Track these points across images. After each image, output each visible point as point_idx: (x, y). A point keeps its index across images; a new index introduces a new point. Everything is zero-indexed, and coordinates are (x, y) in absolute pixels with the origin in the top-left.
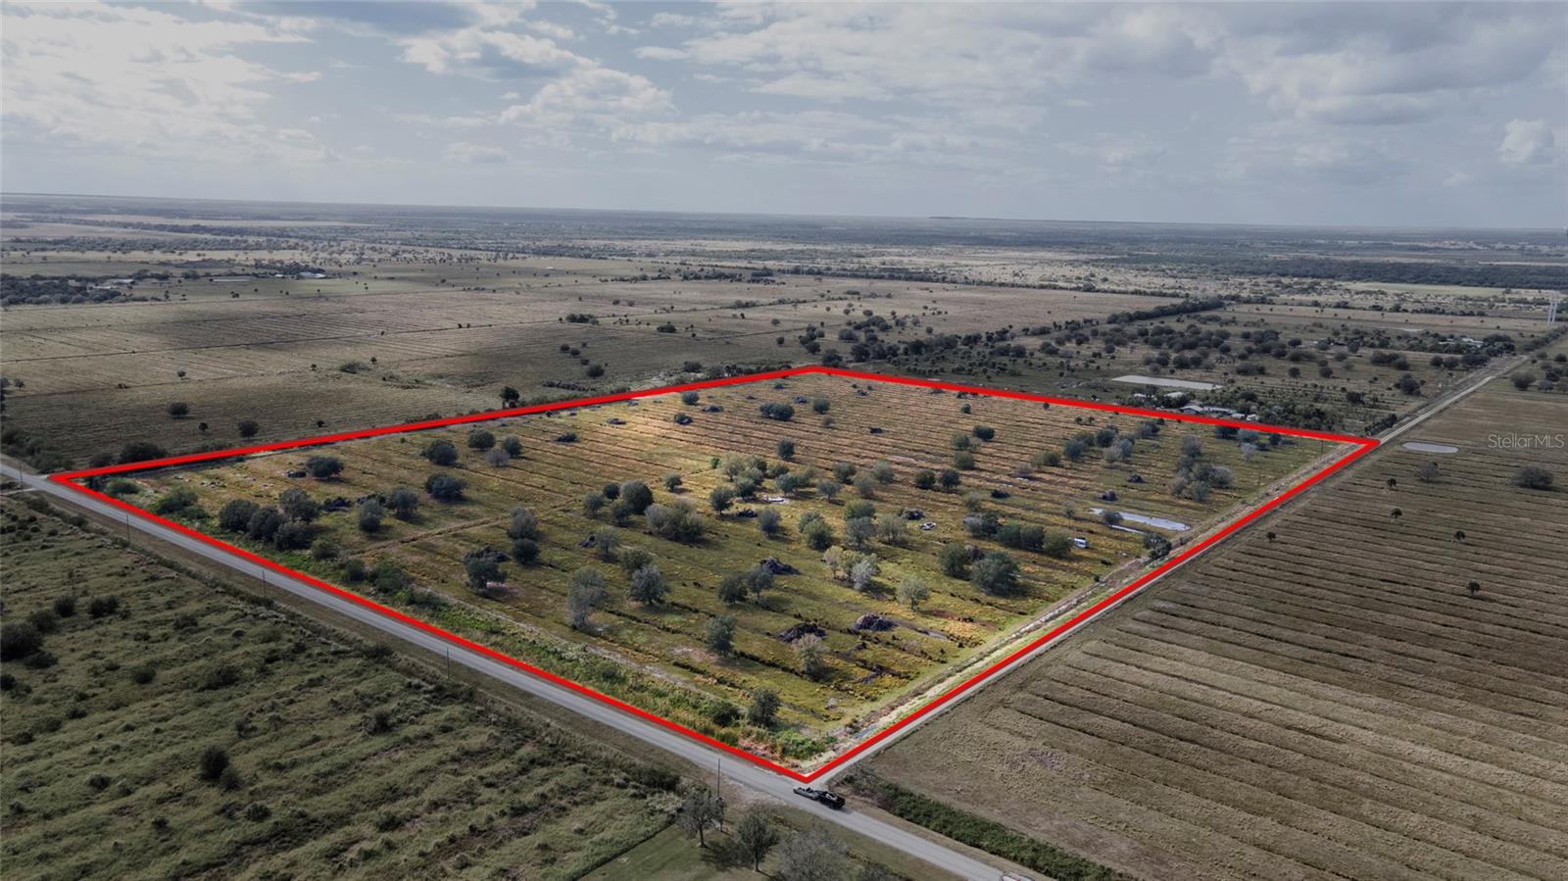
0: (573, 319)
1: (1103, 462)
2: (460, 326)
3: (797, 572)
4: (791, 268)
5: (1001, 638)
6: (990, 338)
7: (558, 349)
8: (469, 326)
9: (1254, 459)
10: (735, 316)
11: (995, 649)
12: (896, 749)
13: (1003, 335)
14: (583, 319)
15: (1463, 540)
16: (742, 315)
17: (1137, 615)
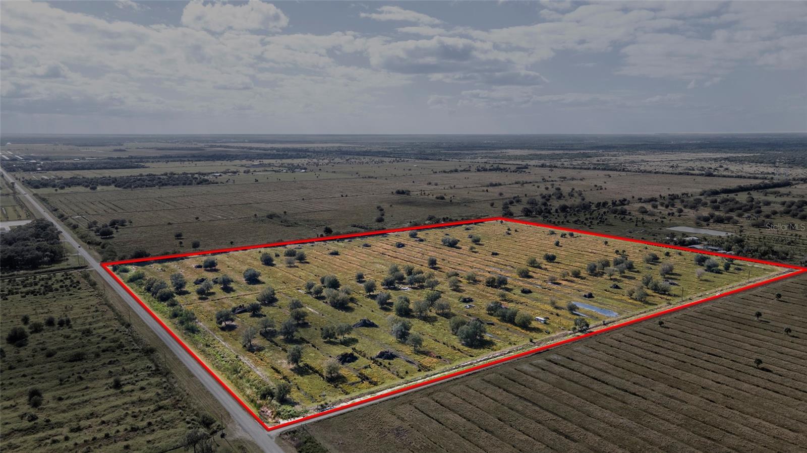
0: (399, 192)
1: (605, 276)
2: (342, 196)
3: (376, 326)
4: (540, 164)
5: (446, 368)
6: (614, 204)
7: (376, 207)
8: (347, 196)
9: (704, 277)
10: (483, 191)
11: (438, 373)
12: (331, 420)
13: (623, 202)
14: (403, 193)
15: (791, 334)
16: (487, 191)
17: (534, 362)
